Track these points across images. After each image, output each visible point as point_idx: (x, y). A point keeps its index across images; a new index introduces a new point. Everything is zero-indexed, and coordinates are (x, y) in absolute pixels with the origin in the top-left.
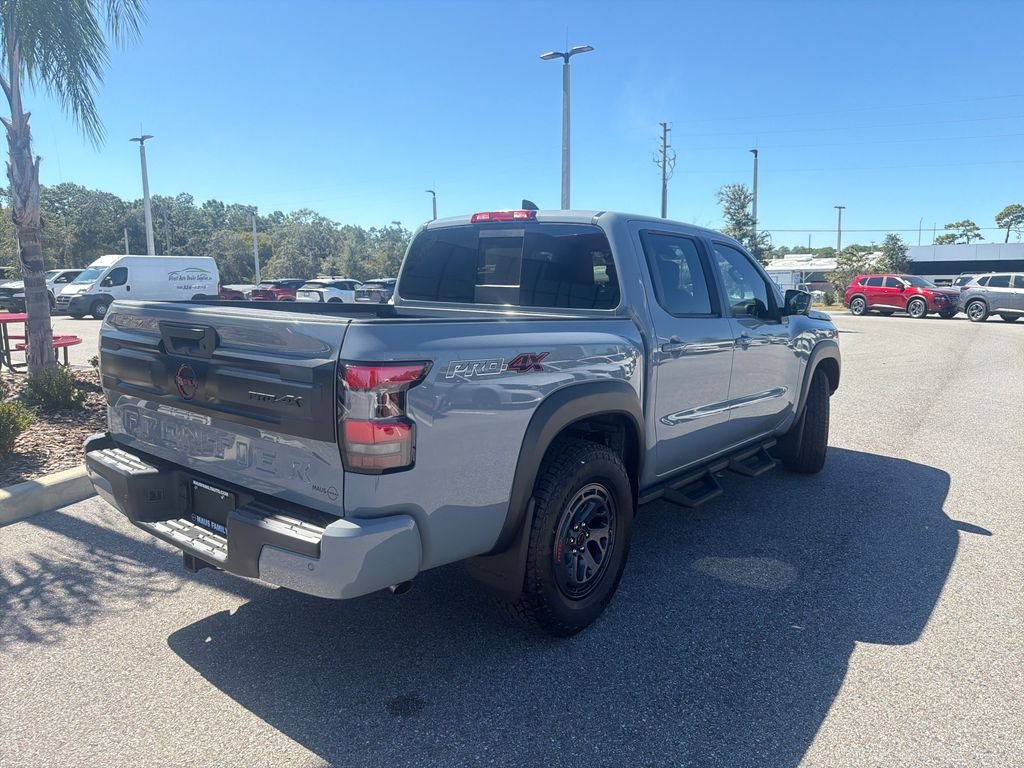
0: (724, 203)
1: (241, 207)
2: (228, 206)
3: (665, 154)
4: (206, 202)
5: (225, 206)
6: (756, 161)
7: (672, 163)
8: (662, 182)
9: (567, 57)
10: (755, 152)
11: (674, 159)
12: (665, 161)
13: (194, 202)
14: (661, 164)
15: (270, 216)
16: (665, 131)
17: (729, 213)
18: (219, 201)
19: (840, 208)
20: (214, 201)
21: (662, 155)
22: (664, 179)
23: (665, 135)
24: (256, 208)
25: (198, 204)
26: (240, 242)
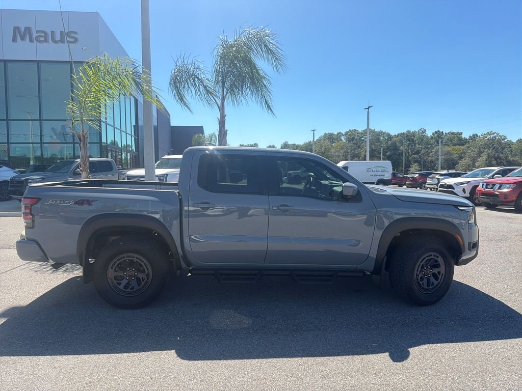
1: (453, 133)
2: (446, 133)
4: (434, 132)
5: (444, 133)
13: (426, 133)
15: (470, 137)
18: (441, 131)
20: (439, 131)
24: (462, 133)
25: (429, 133)
26: (448, 152)
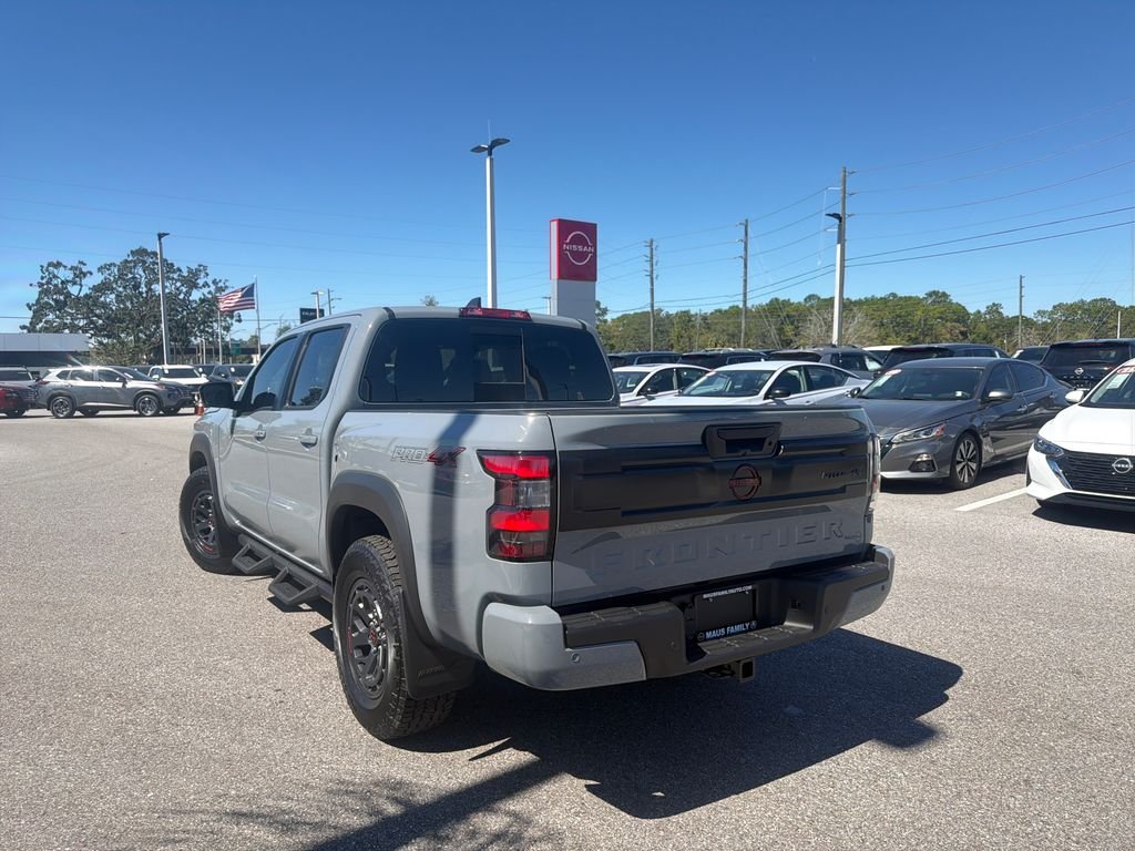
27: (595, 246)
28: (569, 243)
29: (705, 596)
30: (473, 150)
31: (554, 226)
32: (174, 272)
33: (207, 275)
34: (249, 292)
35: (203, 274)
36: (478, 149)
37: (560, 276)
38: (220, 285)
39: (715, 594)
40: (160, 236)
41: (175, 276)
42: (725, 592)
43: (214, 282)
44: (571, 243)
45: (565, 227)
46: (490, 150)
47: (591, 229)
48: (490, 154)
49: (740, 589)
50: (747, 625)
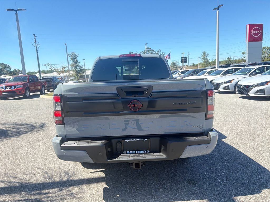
0: (70, 57)
3: (36, 43)
6: (66, 47)
7: (38, 46)
8: (36, 51)
9: (16, 11)
10: (66, 44)
11: (39, 45)
12: (36, 45)
14: (35, 46)
16: (35, 36)
17: (72, 60)
19: (84, 59)
21: (35, 43)
22: (37, 50)
23: (35, 38)
27: (262, 30)
28: (253, 31)
29: (126, 140)
30: (213, 10)
31: (248, 26)
32: (154, 52)
33: (161, 52)
34: (169, 55)
35: (160, 52)
36: (215, 9)
37: (249, 41)
38: (164, 54)
39: (130, 140)
40: (146, 44)
41: (154, 53)
42: (135, 140)
43: (162, 53)
44: (254, 31)
45: (251, 26)
46: (218, 9)
47: (261, 26)
48: (218, 10)
49: (141, 140)
50: (145, 151)
